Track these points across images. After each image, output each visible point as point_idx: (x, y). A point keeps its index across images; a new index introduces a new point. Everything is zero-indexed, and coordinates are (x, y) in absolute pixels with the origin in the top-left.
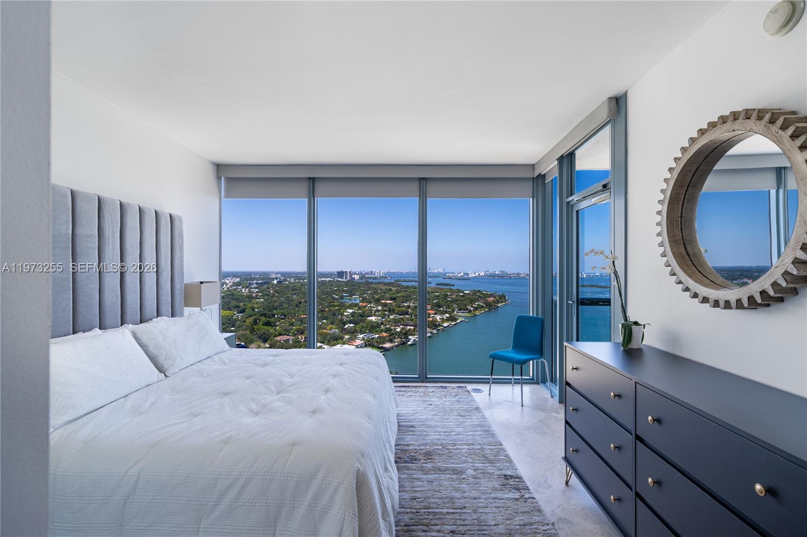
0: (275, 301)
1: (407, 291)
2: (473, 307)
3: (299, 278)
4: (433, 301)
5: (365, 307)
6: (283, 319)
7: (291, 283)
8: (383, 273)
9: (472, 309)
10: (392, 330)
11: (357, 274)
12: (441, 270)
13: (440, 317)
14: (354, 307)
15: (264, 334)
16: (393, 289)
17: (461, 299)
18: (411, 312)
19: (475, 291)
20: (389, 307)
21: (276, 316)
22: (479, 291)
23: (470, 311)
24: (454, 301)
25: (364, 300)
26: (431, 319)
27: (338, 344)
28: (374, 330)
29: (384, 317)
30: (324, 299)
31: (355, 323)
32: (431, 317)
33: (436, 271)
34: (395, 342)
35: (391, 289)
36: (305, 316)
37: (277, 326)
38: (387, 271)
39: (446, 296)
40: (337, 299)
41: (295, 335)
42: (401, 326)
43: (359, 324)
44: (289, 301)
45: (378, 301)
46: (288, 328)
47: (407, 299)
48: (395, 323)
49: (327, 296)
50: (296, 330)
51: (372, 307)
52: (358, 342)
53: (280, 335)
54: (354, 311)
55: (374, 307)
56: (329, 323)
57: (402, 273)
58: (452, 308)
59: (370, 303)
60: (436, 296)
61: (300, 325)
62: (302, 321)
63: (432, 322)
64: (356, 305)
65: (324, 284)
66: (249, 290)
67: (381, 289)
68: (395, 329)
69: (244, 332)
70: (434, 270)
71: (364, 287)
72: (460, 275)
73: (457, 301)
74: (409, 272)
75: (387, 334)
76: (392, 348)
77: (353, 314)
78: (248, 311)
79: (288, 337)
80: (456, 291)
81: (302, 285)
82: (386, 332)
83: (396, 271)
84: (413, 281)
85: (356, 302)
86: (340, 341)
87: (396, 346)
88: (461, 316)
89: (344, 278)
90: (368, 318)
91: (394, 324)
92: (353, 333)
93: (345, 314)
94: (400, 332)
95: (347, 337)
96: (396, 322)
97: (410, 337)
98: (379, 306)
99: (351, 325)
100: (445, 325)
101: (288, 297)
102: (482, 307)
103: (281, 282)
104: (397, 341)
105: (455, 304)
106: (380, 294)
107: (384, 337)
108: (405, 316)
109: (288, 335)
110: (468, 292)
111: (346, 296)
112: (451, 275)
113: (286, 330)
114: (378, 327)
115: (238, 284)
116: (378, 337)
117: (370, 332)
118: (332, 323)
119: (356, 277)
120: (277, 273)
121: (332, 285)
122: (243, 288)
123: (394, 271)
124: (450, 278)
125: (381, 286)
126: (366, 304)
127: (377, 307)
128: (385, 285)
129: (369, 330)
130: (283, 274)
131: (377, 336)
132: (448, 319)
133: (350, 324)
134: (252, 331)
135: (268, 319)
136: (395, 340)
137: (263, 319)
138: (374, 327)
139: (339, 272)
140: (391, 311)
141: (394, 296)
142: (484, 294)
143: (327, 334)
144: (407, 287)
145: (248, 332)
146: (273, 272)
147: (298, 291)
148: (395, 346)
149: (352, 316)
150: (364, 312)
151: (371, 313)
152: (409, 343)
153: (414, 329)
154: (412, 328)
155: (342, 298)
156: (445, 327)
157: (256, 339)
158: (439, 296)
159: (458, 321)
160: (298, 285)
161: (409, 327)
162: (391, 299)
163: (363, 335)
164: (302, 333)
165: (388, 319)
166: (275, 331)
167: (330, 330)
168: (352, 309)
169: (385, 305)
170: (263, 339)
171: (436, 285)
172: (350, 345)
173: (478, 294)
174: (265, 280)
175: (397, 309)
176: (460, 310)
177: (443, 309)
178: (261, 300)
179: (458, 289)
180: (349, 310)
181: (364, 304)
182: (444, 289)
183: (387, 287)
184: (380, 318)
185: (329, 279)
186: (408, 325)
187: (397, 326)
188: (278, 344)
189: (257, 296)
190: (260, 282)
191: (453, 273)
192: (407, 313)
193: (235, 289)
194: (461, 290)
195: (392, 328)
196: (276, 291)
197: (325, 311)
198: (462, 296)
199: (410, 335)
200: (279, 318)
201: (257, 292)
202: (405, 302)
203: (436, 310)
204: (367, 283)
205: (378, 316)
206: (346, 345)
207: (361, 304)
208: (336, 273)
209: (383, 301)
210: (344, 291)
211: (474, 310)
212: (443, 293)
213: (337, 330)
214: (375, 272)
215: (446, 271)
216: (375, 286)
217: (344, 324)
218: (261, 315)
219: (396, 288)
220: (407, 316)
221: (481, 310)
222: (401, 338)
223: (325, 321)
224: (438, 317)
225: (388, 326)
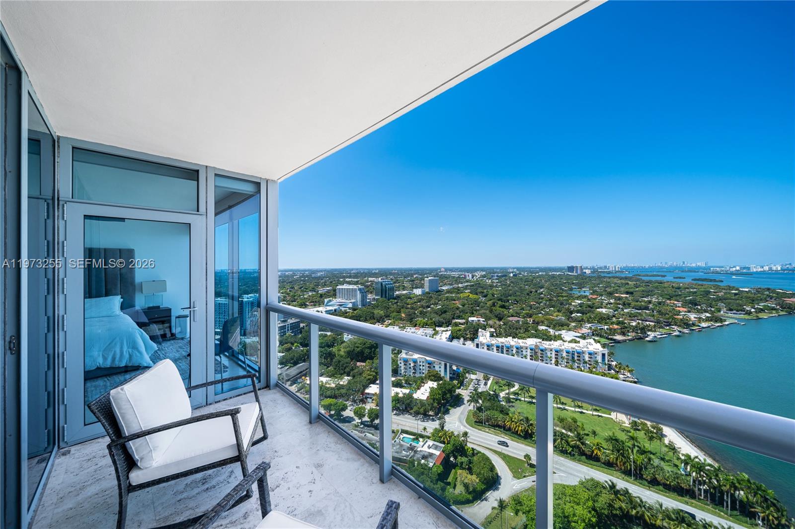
0: (510, 290)
1: (648, 286)
2: (755, 309)
3: (532, 272)
4: (685, 297)
5: (595, 299)
6: (515, 304)
7: (525, 276)
8: (618, 267)
9: (753, 310)
10: (625, 323)
11: (589, 269)
12: (701, 264)
13: (696, 316)
14: (583, 298)
15: (499, 314)
16: (630, 283)
17: (733, 298)
18: (653, 307)
19: (760, 288)
20: (623, 301)
21: (510, 301)
22: (768, 289)
23: (749, 313)
24: (720, 299)
25: (594, 292)
26: (681, 317)
27: (564, 330)
28: (604, 321)
29: (616, 310)
30: (553, 289)
31: (583, 313)
32: (680, 315)
33: (694, 265)
34: (628, 335)
35: (628, 284)
36: (534, 303)
37: (510, 309)
38: (625, 265)
39: (708, 293)
40: (565, 290)
41: (524, 317)
42: (638, 321)
43: (586, 314)
44: (522, 290)
45: (610, 294)
46: (518, 312)
47: (649, 293)
48: (630, 316)
49: (556, 287)
50: (525, 314)
51: (603, 300)
52: (585, 331)
53: (513, 316)
54: (582, 302)
55: (605, 300)
56: (556, 310)
57: (643, 268)
58: (716, 307)
59: (602, 295)
60: (691, 292)
61: (529, 310)
62: (531, 307)
63: (681, 320)
64: (585, 297)
65: (554, 277)
66: (491, 281)
67: (616, 283)
68: (629, 323)
69: (485, 311)
70: (691, 264)
71: (595, 280)
72: (734, 269)
73: (725, 299)
74: (653, 266)
75: (619, 327)
76: (625, 341)
77: (581, 305)
78: (490, 296)
79: (518, 319)
80: (726, 288)
81: (534, 278)
82: (617, 324)
83: (635, 265)
84: (659, 276)
85: (585, 294)
86: (565, 327)
87: (630, 340)
88: (731, 318)
89: (575, 272)
90: (598, 310)
91: (629, 318)
92: (580, 322)
93: (573, 304)
94: (636, 327)
95: (573, 324)
96: (632, 317)
97: (649, 333)
98: (612, 299)
99: (579, 315)
100: (704, 325)
101: (521, 287)
102: (773, 309)
103: (516, 275)
104: (631, 335)
105: (723, 302)
106: (614, 287)
107: (615, 329)
108: (644, 311)
109: (519, 317)
110: (747, 290)
111: (575, 288)
112: (718, 269)
113: (517, 313)
114: (609, 319)
115: (484, 276)
116: (607, 329)
117: (599, 322)
118: (559, 311)
119: (588, 272)
120: (514, 268)
121: (562, 278)
122: (487, 279)
123: (632, 265)
124: (717, 273)
125: (615, 280)
126: (596, 296)
127: (609, 299)
128: (621, 280)
129: (597, 321)
130: (518, 269)
131: (606, 327)
132: (708, 320)
133: (577, 313)
134: (491, 311)
135: (504, 303)
136: (629, 334)
137: (500, 303)
138: (603, 319)
139: (569, 267)
140: (626, 305)
141: (631, 290)
142: (778, 293)
143: (553, 320)
144: (650, 282)
145: (488, 312)
146: (510, 268)
147: (530, 283)
148: (628, 340)
149: (580, 307)
150: (593, 304)
151: (602, 305)
152: (647, 339)
153: (655, 325)
154: (653, 324)
155: (571, 289)
156: (703, 328)
157: (493, 318)
158: (695, 292)
159: (726, 323)
160: (531, 277)
161: (648, 323)
162: (627, 293)
163: (590, 325)
164: (531, 317)
165: (622, 313)
166: (509, 312)
167: (557, 316)
168: (581, 300)
169: (620, 299)
170: (499, 318)
171: (692, 280)
172: (576, 332)
173: (767, 293)
174: (503, 274)
175: (633, 304)
176: (731, 310)
177: (702, 307)
178: (500, 288)
179: (729, 286)
180: (577, 301)
181: (595, 297)
182: (705, 285)
183: (623, 281)
184: (611, 310)
185: (559, 273)
186: (646, 321)
187: (632, 320)
188: (510, 323)
189: (496, 285)
190: (500, 275)
191: (723, 267)
192: (647, 308)
193: (481, 280)
194: (734, 287)
195: (626, 321)
196: (512, 282)
197: (553, 300)
198: (736, 294)
199: (649, 330)
200: (512, 303)
201: (497, 282)
202: (645, 297)
203: (689, 307)
204: (599, 277)
205: (609, 308)
206: (572, 332)
207: (591, 296)
208: (566, 268)
209: (617, 295)
210: (573, 284)
211: (756, 312)
212: (702, 290)
213: (562, 317)
214: (609, 267)
215: (709, 265)
216: (608, 280)
217: (571, 313)
218: (499, 300)
219: (635, 283)
220: (647, 311)
221: (772, 313)
222: (637, 333)
223: (552, 308)
224: (693, 316)
225: (620, 319)
